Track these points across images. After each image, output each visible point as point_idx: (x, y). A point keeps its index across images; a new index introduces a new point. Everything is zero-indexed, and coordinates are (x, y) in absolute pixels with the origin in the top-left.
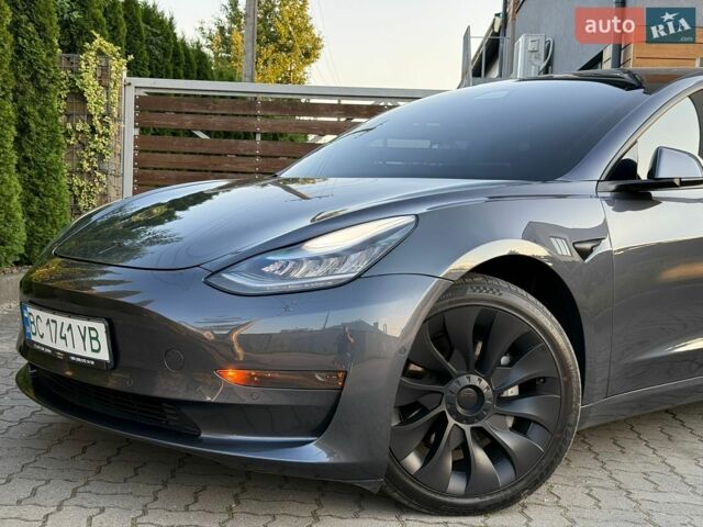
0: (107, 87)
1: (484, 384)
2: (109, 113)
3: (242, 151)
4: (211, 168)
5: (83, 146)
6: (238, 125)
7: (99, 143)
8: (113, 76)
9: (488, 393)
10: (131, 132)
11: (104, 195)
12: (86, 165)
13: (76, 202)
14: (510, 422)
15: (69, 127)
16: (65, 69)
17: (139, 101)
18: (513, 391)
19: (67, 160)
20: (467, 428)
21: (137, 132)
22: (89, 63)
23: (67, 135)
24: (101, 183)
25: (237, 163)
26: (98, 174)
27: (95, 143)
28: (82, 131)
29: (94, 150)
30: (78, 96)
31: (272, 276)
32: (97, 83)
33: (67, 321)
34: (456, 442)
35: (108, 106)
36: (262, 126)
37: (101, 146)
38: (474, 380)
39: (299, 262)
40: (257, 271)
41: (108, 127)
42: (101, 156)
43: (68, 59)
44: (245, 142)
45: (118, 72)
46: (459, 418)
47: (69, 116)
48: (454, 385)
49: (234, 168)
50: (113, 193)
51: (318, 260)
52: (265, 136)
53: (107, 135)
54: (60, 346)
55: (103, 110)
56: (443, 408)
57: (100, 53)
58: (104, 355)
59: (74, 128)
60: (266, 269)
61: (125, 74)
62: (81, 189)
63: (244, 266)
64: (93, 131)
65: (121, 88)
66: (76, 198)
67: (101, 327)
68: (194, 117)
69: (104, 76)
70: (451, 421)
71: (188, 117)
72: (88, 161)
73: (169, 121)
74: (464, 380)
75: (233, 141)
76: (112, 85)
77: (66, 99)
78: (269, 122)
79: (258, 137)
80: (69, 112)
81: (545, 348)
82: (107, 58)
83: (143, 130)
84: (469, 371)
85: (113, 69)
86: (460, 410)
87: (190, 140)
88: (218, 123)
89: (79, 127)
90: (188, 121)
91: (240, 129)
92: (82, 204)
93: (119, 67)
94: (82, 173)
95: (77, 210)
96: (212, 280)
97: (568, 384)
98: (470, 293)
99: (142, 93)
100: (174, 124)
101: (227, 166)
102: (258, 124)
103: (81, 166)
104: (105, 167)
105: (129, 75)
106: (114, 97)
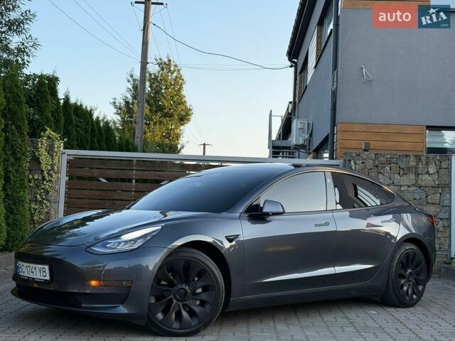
0: (52, 156)
1: (187, 287)
2: (53, 169)
3: (125, 189)
4: (107, 198)
5: (38, 187)
6: (123, 175)
7: (47, 185)
8: (56, 150)
9: (189, 291)
10: (64, 178)
11: (48, 213)
12: (39, 197)
13: (32, 217)
14: (198, 303)
15: (31, 177)
16: (30, 146)
17: (69, 162)
18: (199, 290)
19: (28, 194)
20: (181, 304)
21: (67, 178)
22: (43, 144)
23: (30, 181)
24: (47, 207)
25: (122, 195)
26: (45, 202)
27: (45, 185)
28: (37, 179)
29: (44, 189)
30: (36, 160)
31: (110, 248)
32: (47, 154)
33: (34, 266)
34: (176, 309)
35: (52, 166)
36: (136, 175)
37: (48, 187)
38: (184, 286)
39: (120, 243)
40: (104, 246)
41: (52, 177)
42: (47, 192)
43: (32, 141)
44: (127, 183)
45: (59, 147)
46: (177, 300)
47: (30, 171)
48: (176, 288)
49: (120, 198)
50: (53, 212)
51: (126, 242)
52: (137, 181)
53: (51, 181)
54: (31, 275)
55: (49, 168)
56: (172, 296)
57: (49, 138)
58: (48, 278)
59: (33, 177)
60: (108, 246)
61: (62, 148)
62: (35, 210)
63: (99, 244)
64: (44, 179)
65: (59, 156)
66: (32, 215)
67: (47, 267)
68: (99, 171)
69: (50, 150)
70: (175, 301)
71: (95, 170)
72: (40, 195)
73: (86, 172)
74: (180, 286)
75: (120, 183)
76: (55, 154)
77: (29, 162)
78: (139, 173)
79: (134, 181)
80: (31, 168)
81: (209, 275)
82: (53, 141)
83: (71, 177)
84: (182, 283)
85: (56, 146)
86: (177, 296)
87: (96, 182)
88: (112, 174)
89: (36, 177)
90: (96, 173)
91: (123, 177)
92: (35, 218)
93: (59, 145)
94: (36, 201)
95: (32, 221)
96: (88, 250)
97: (218, 288)
98: (182, 254)
99: (71, 158)
100: (88, 174)
101: (116, 197)
102: (134, 174)
103: (36, 197)
104: (49, 198)
105: (65, 148)
106: (56, 160)
